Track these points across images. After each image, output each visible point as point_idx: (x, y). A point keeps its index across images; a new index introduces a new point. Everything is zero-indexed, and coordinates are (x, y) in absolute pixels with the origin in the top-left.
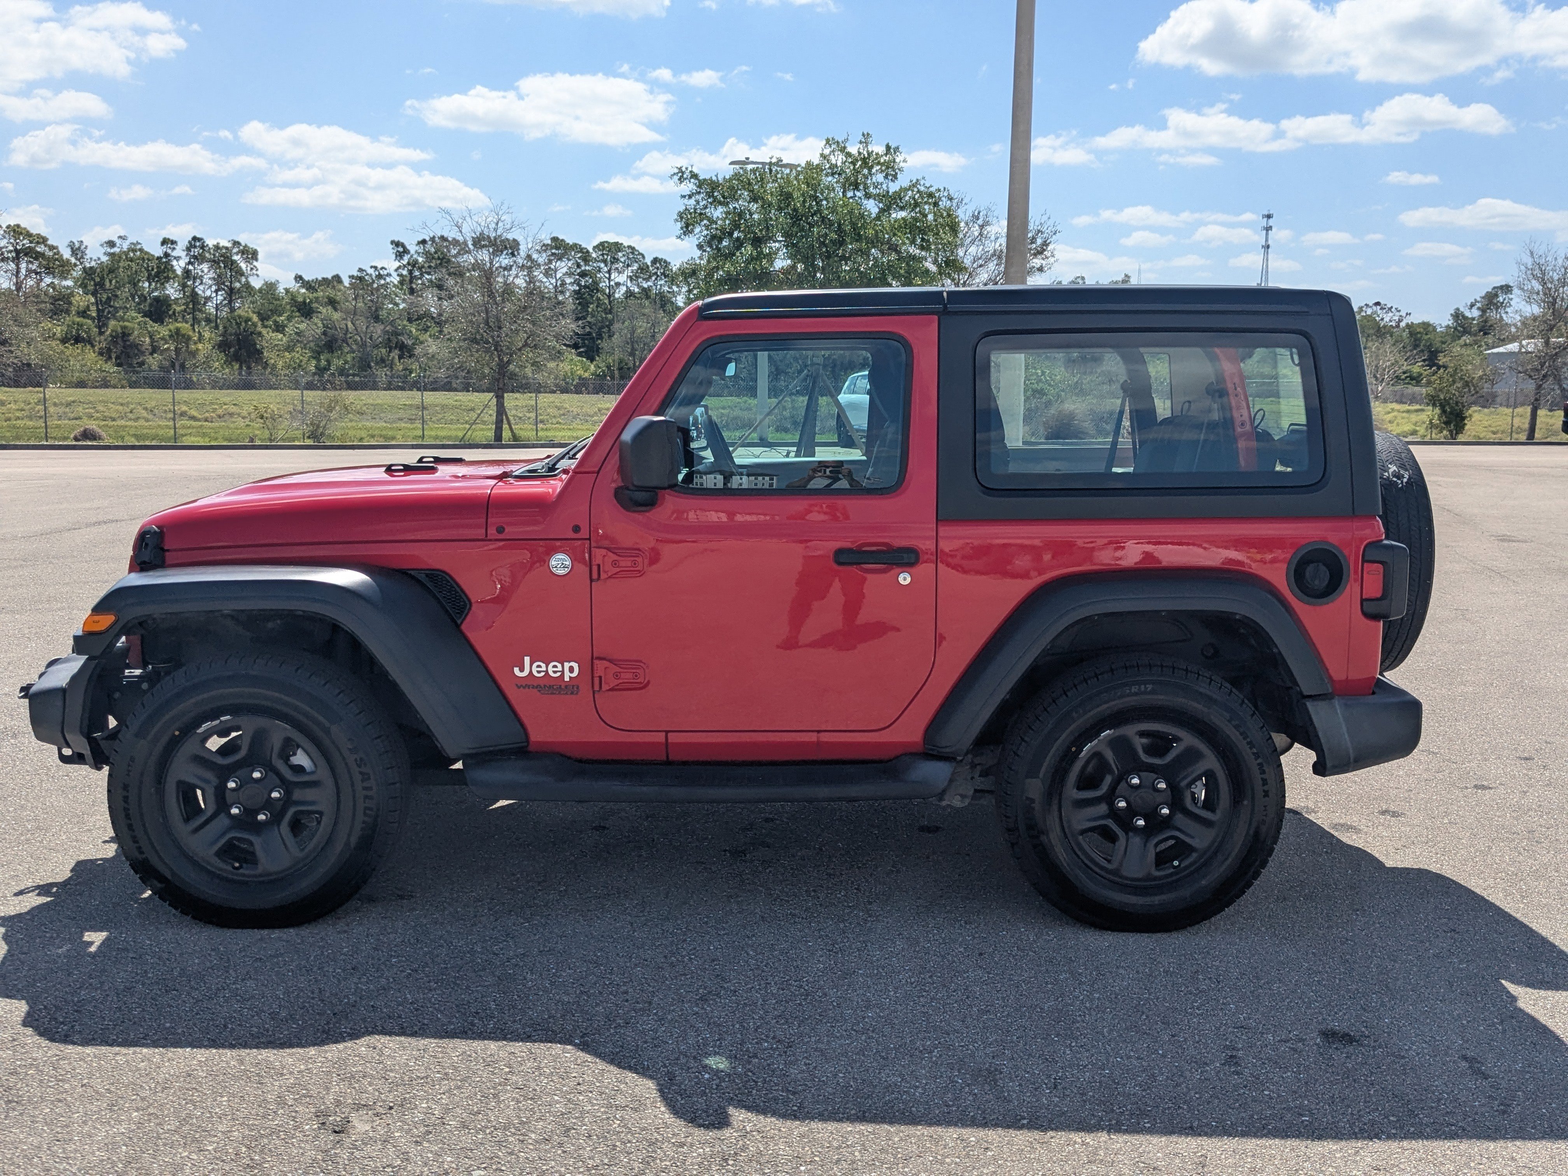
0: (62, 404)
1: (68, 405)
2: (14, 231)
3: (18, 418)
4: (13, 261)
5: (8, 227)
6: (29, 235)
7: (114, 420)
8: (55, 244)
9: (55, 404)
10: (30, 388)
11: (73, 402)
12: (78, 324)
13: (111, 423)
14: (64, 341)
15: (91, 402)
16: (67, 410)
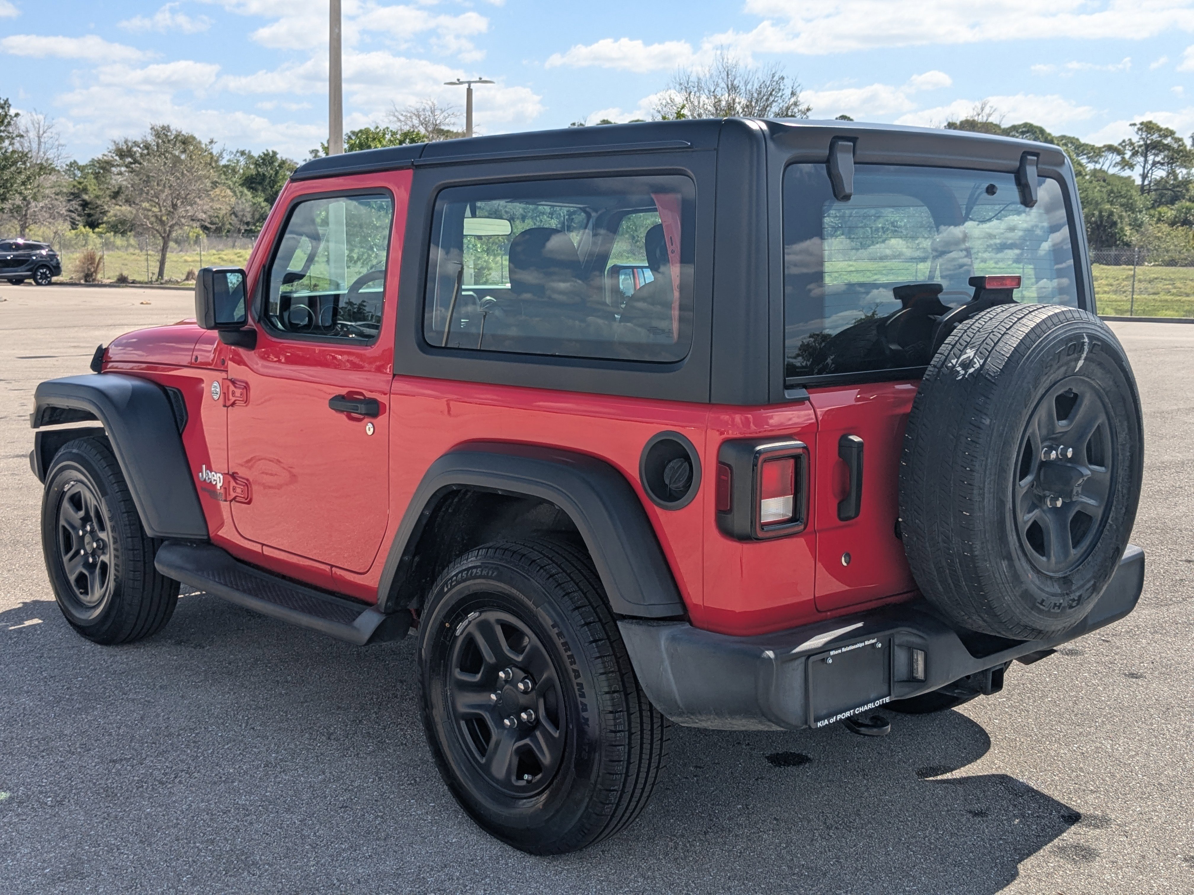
0: (1145, 281)
1: (1150, 282)
2: (1147, 127)
3: (1105, 292)
4: (1142, 155)
5: (1142, 124)
6: (1159, 130)
7: (1188, 295)
8: (1180, 137)
9: (1140, 281)
10: (1124, 266)
11: (1156, 279)
12: (1187, 208)
13: (1184, 299)
14: (1172, 224)
15: (1171, 280)
16: (1149, 286)
